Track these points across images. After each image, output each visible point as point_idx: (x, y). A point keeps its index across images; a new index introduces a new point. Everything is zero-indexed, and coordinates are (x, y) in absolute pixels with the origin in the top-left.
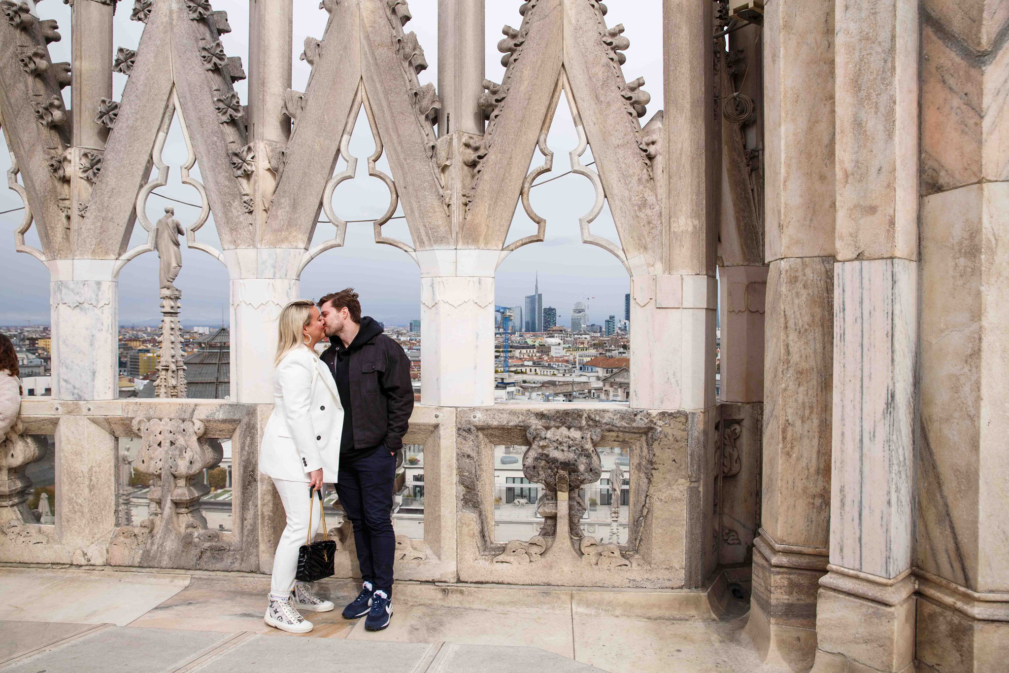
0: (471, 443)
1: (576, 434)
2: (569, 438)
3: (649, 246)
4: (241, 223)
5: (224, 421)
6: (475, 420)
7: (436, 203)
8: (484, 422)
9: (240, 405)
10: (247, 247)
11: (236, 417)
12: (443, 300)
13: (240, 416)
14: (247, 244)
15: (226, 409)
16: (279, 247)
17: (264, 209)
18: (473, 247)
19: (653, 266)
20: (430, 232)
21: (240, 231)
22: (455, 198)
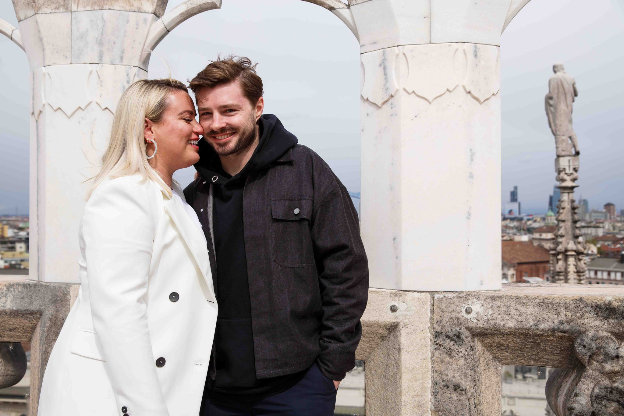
0: (462, 362)
5: (15, 314)
6: (469, 316)
8: (487, 321)
9: (42, 285)
10: (53, 11)
11: (34, 307)
12: (405, 90)
13: (40, 306)
14: (54, 6)
15: (17, 292)
16: (107, 7)
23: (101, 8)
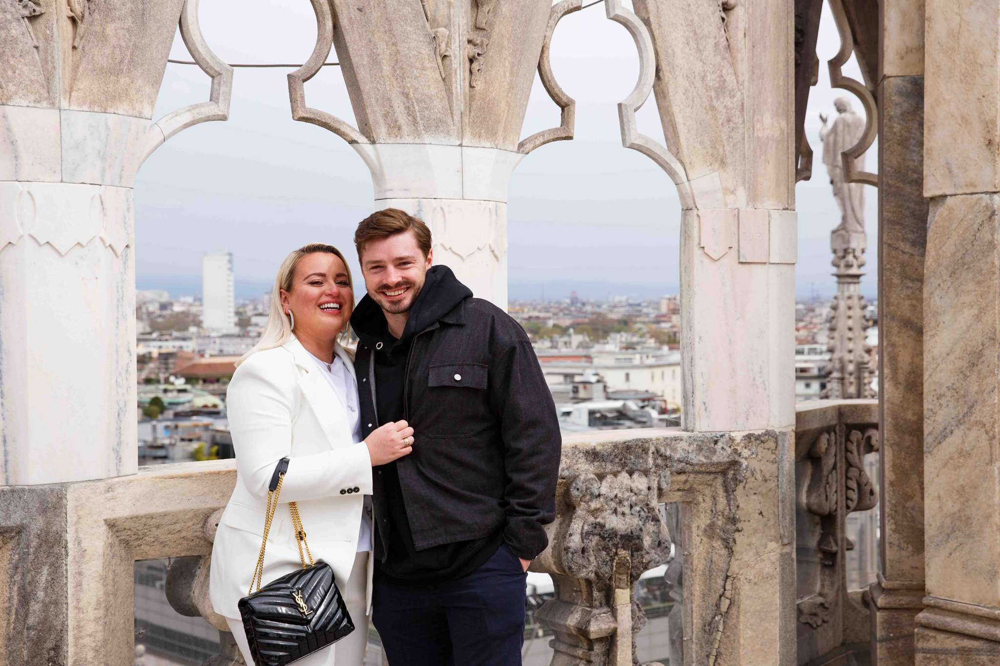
1: (640, 482)
2: (631, 491)
3: (729, 160)
4: (15, 40)
7: (426, 51)
9: (23, 490)
10: (32, 105)
11: (14, 521)
12: (442, 245)
13: (22, 519)
14: (32, 97)
16: (112, 110)
17: (72, 14)
18: (488, 145)
19: (733, 192)
20: (417, 108)
21: (12, 63)
22: (455, 45)
23: (103, 110)
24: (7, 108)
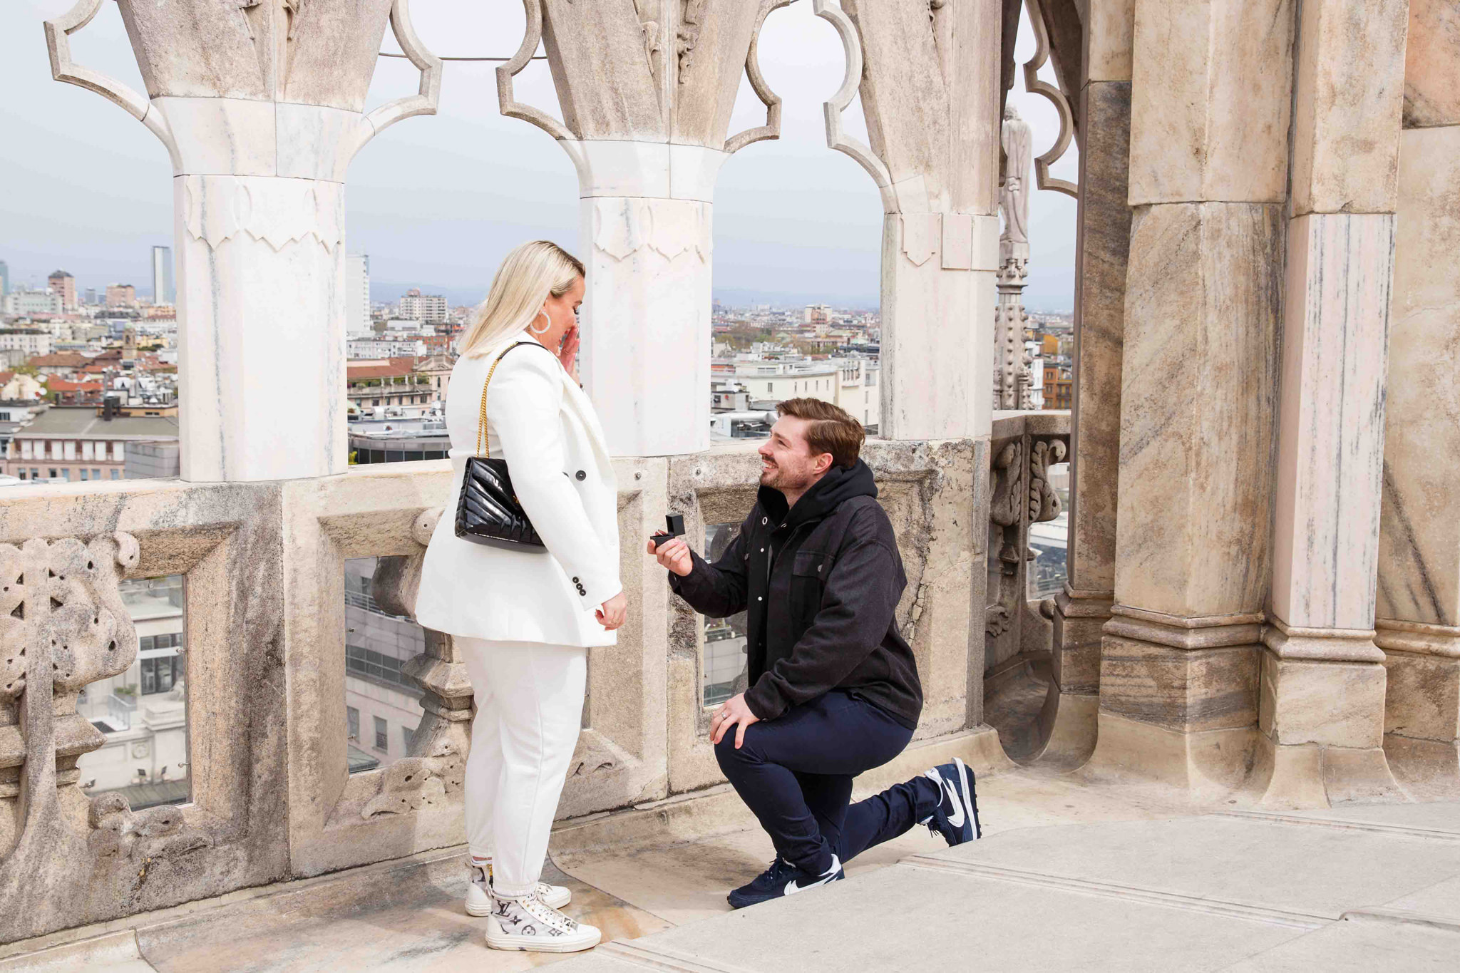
3: (934, 163)
4: (233, 31)
5: (198, 530)
6: (697, 478)
7: (635, 45)
8: (711, 481)
9: (240, 487)
10: (248, 97)
11: (232, 516)
12: (649, 246)
13: (240, 515)
14: (248, 90)
15: (203, 499)
16: (326, 104)
17: (288, 5)
18: (696, 143)
19: (937, 197)
20: (626, 104)
21: (229, 54)
22: (664, 40)
23: (316, 103)
24: (224, 100)
